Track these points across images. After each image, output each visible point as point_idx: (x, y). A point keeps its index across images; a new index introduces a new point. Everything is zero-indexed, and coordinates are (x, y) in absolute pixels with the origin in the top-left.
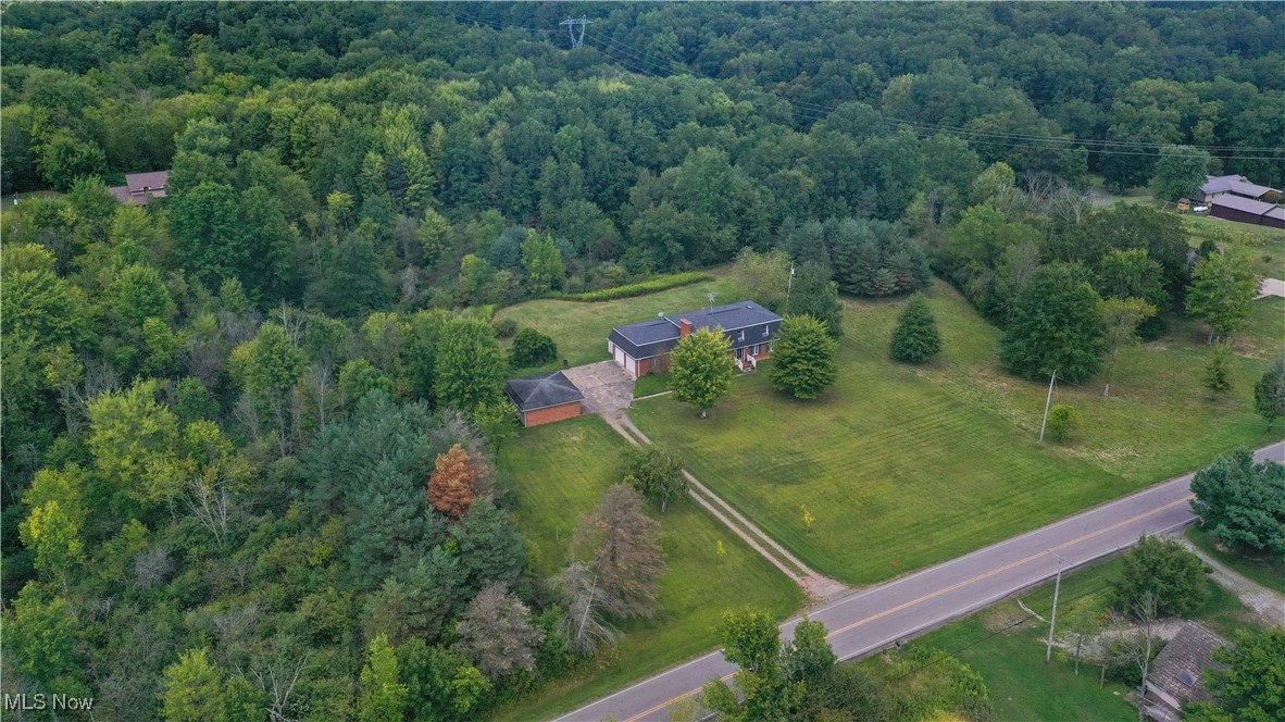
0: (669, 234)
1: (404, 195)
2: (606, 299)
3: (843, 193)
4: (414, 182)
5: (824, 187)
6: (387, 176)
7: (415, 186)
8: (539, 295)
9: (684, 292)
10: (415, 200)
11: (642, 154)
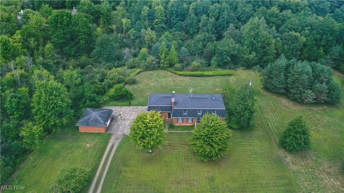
0: (225, 53)
1: (153, 22)
2: (185, 76)
3: (323, 46)
4: (157, 18)
5: (314, 42)
6: (149, 15)
7: (157, 20)
8: (163, 68)
9: (218, 79)
10: (156, 24)
11: (243, 18)
